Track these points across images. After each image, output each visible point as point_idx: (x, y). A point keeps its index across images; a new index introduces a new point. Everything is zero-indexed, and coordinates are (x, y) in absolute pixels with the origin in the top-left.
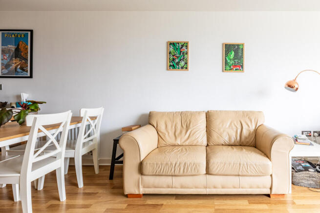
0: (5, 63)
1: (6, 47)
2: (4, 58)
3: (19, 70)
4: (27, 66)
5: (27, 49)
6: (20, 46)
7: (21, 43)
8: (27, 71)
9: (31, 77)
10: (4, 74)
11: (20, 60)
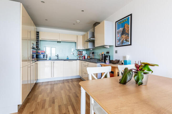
0: (119, 39)
1: (119, 30)
2: (118, 36)
3: (125, 41)
4: (129, 38)
5: (128, 27)
6: (125, 26)
7: (126, 25)
8: (129, 41)
9: (131, 45)
10: (118, 45)
11: (125, 35)
